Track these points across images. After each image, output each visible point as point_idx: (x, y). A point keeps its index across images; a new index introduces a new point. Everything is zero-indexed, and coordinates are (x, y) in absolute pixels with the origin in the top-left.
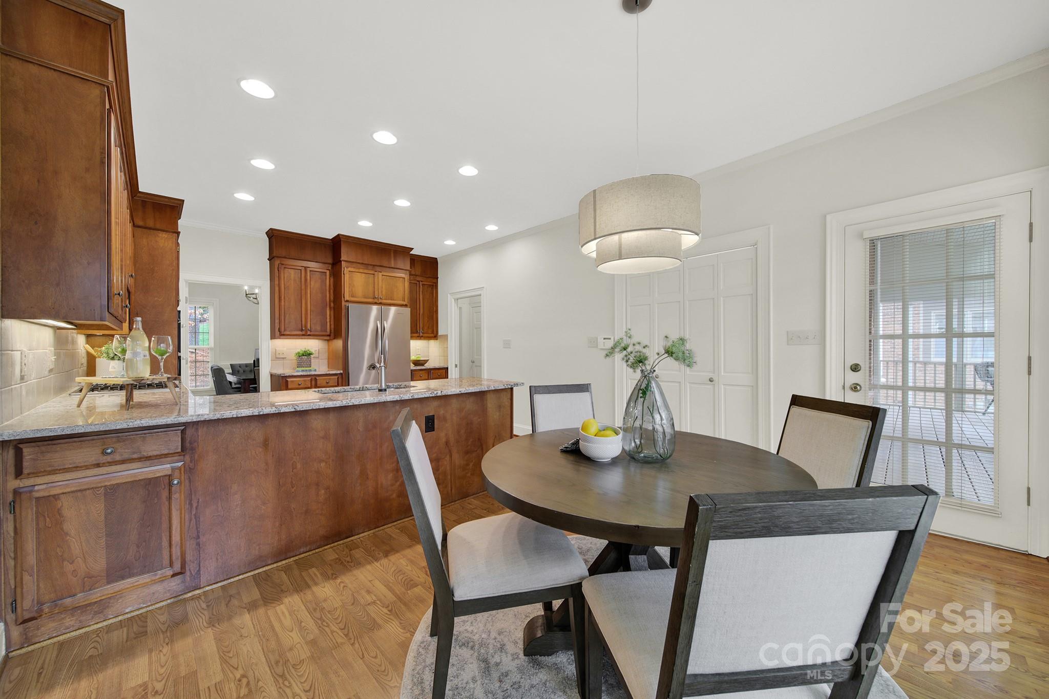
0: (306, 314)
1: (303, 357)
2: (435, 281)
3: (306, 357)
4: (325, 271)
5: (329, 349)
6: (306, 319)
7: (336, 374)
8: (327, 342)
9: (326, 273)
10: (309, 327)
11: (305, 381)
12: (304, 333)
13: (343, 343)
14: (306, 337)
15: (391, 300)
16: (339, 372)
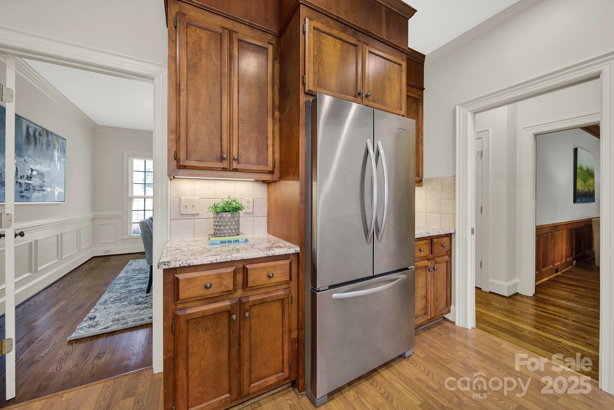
0: (231, 126)
1: (224, 214)
2: (419, 93)
3: (229, 215)
4: (266, 45)
5: (269, 199)
6: (230, 135)
7: (286, 255)
8: (266, 185)
9: (267, 49)
10: (235, 153)
11: (219, 276)
12: (225, 165)
13: (301, 186)
14: (229, 173)
15: (382, 104)
16: (292, 251)
